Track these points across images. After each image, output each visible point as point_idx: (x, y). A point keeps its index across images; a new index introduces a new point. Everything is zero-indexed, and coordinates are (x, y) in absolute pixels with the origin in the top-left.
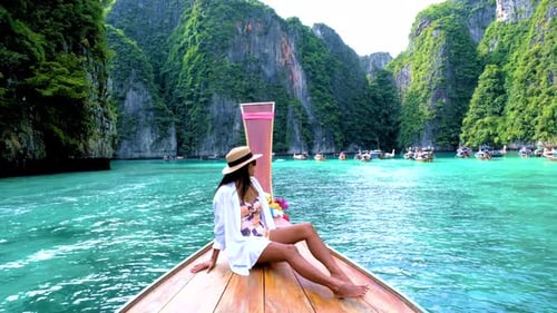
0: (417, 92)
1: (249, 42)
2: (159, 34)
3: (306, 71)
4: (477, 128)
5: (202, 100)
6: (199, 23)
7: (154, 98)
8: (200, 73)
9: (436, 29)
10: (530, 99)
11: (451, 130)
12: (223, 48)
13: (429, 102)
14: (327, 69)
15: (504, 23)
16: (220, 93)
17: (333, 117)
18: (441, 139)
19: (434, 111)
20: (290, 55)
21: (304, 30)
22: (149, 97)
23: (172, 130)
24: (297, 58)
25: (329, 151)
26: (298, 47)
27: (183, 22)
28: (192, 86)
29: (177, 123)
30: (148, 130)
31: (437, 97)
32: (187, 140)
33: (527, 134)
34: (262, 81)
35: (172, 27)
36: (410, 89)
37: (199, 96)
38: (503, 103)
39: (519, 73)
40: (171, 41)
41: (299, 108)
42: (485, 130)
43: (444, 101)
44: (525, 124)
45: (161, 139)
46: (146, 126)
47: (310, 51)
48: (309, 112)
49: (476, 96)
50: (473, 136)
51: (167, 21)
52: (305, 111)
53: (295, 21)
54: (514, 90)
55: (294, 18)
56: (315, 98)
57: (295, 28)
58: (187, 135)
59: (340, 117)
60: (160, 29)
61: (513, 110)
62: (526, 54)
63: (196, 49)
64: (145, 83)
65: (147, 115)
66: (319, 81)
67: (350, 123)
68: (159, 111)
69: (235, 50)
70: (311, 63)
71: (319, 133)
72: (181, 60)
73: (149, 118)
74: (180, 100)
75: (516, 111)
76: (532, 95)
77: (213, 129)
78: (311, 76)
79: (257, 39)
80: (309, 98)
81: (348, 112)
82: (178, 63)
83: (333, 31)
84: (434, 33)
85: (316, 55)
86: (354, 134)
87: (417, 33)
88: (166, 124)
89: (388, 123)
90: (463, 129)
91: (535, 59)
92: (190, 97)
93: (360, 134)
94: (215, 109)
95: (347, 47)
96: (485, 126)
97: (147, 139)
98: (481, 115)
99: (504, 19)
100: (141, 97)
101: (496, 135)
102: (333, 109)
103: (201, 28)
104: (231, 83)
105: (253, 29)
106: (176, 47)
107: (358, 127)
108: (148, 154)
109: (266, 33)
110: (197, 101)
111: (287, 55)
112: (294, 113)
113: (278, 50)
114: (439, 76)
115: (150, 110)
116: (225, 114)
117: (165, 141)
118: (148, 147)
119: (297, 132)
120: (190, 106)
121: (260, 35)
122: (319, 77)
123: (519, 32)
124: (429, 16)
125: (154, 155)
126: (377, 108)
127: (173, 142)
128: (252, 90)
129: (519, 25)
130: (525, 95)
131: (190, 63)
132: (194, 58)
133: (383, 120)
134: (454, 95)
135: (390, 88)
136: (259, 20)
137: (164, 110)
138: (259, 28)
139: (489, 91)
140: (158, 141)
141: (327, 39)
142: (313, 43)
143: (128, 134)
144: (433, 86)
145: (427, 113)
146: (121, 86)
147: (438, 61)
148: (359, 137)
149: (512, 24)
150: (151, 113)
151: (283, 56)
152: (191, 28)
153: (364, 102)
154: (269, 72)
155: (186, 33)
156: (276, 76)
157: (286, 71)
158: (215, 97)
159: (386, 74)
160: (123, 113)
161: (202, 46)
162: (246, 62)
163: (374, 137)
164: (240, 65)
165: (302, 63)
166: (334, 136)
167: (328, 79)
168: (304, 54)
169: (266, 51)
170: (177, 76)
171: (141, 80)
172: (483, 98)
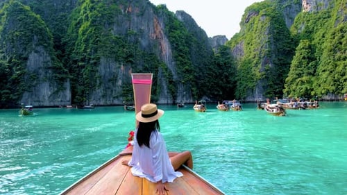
0: (250, 59)
1: (130, 21)
2: (62, 14)
3: (172, 43)
4: (297, 85)
5: (92, 62)
6: (91, 5)
7: (53, 59)
8: (91, 41)
9: (263, 15)
10: (338, 63)
11: (276, 87)
12: (110, 24)
13: (260, 66)
14: (186, 43)
15: (308, 13)
16: (107, 57)
17: (191, 77)
18: (269, 93)
19: (263, 73)
20: (160, 32)
21: (169, 14)
22: (49, 58)
23: (68, 85)
24: (165, 34)
25: (188, 102)
26: (166, 25)
27: (80, 4)
28: (85, 51)
29: (71, 80)
30: (47, 84)
31: (265, 63)
32: (79, 92)
33: (337, 89)
34: (139, 49)
35: (72, 8)
36: (243, 58)
37: (90, 59)
38: (315, 67)
39: (327, 45)
40: (70, 18)
41: (166, 69)
42: (304, 87)
43: (270, 65)
44: (335, 81)
45: (57, 92)
46: (44, 81)
47: (174, 29)
48: (173, 73)
49: (294, 62)
50: (294, 91)
51: (68, 4)
52: (170, 72)
53: (163, 7)
54: (324, 57)
55: (162, 5)
56: (178, 62)
57: (163, 12)
58: (80, 88)
59: (196, 77)
60: (63, 10)
61: (324, 71)
62: (332, 31)
63: (89, 23)
64: (45, 47)
65: (46, 73)
66: (181, 51)
67: (202, 81)
68: (56, 69)
69: (118, 25)
70: (175, 37)
71: (181, 88)
72: (77, 32)
73: (48, 75)
74: (75, 62)
75: (327, 72)
76: (339, 60)
77: (100, 84)
78: (175, 46)
79: (136, 19)
80: (173, 63)
81: (201, 74)
82: (75, 34)
83: (190, 17)
84: (261, 18)
85: (178, 32)
86: (205, 89)
87: (246, 21)
88: (62, 80)
89: (228, 82)
90: (285, 85)
91: (340, 34)
92: (83, 60)
93: (210, 90)
94: (102, 69)
95: (200, 28)
96: (303, 83)
97: (46, 91)
98: (300, 75)
99: (308, 10)
100: (41, 58)
101: (312, 90)
102: (191, 71)
103: (92, 9)
104: (115, 50)
105: (133, 11)
106: (74, 22)
107: (208, 84)
108: (47, 104)
109: (142, 15)
110: (88, 62)
111: (158, 32)
112: (162, 73)
113: (151, 28)
114: (266, 48)
115: (49, 68)
116: (110, 74)
117: (61, 93)
118: (46, 98)
119: (165, 87)
120: (83, 67)
121: (138, 16)
122: (181, 47)
123: (320, 18)
124: (254, 10)
125: (52, 104)
126: (220, 71)
127: (68, 94)
128: (131, 56)
129: (320, 14)
130: (334, 60)
131: (83, 34)
132: (87, 30)
133: (224, 80)
134: (277, 62)
135: (229, 58)
136: (137, 5)
137: (60, 68)
138: (137, 11)
139: (304, 58)
140: (56, 93)
141: (186, 22)
142: (176, 24)
143: (29, 87)
144: (263, 55)
145: (258, 74)
146: (25, 49)
147: (265, 38)
148: (209, 91)
149: (314, 13)
150: (50, 71)
151: (155, 32)
152: (85, 8)
153: (211, 67)
154: (144, 43)
155: (82, 12)
156: (149, 46)
157: (157, 43)
158: (103, 60)
159: (225, 48)
160: (26, 70)
161: (93, 21)
162: (127, 35)
163: (219, 92)
164: (123, 37)
165: (168, 37)
166: (192, 91)
167: (187, 49)
168: (170, 31)
169: (142, 28)
170: (74, 44)
171: (41, 45)
172: (300, 63)
